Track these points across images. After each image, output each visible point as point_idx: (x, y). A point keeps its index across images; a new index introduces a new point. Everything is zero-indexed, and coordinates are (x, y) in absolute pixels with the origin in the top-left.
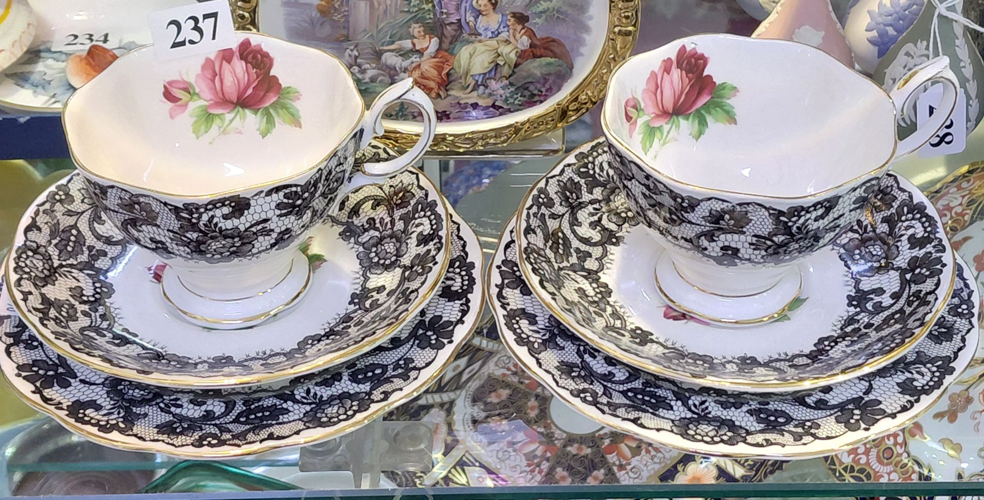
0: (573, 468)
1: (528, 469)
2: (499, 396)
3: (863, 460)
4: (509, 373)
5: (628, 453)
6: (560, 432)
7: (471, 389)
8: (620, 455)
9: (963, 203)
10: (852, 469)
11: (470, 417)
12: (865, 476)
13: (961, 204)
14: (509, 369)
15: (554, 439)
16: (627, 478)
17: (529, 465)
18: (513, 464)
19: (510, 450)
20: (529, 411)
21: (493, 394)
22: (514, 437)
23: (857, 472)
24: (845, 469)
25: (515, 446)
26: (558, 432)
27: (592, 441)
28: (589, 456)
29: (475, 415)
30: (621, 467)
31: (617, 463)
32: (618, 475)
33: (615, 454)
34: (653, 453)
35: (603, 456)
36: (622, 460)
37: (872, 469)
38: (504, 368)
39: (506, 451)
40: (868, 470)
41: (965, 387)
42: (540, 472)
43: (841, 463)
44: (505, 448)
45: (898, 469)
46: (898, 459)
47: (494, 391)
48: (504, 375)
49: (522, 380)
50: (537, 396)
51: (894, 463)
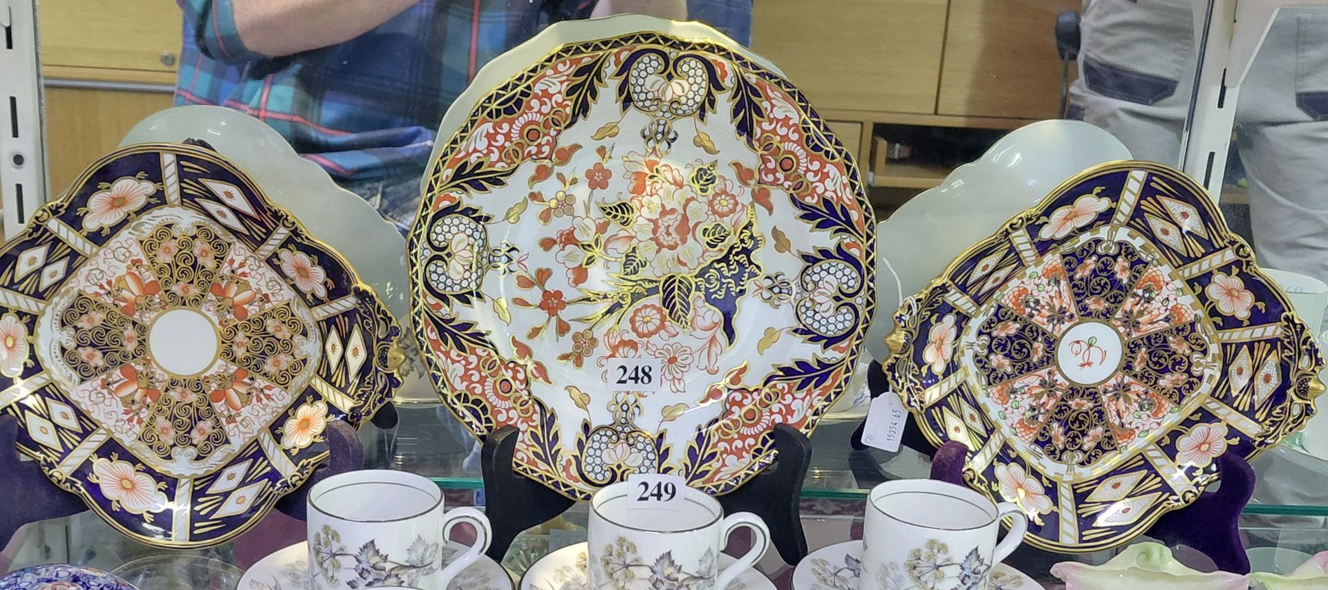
0: (176, 418)
1: (126, 417)
2: (91, 320)
3: (479, 390)
4: (102, 292)
5: (237, 401)
6: (161, 372)
7: (59, 308)
8: (229, 403)
9: (562, 91)
10: (466, 399)
11: (57, 345)
12: (481, 409)
13: (560, 92)
14: (102, 287)
15: (154, 380)
16: (237, 433)
17: (126, 413)
18: (108, 409)
19: (105, 391)
20: (125, 343)
21: (84, 317)
22: (110, 376)
23: (472, 403)
24: (458, 397)
25: (110, 387)
26: (159, 371)
27: (197, 384)
28: (195, 404)
29: (64, 342)
30: (231, 419)
31: (226, 413)
32: (226, 428)
33: (223, 402)
34: (265, 401)
35: (209, 405)
36: (231, 410)
37: (488, 402)
38: (96, 284)
39: (100, 393)
40: (485, 402)
41: (588, 326)
42: (140, 422)
43: (453, 390)
44: (99, 388)
45: (517, 406)
46: (518, 395)
47: (86, 313)
48: (97, 294)
49: (116, 302)
50: (134, 323)
51: (512, 399)
